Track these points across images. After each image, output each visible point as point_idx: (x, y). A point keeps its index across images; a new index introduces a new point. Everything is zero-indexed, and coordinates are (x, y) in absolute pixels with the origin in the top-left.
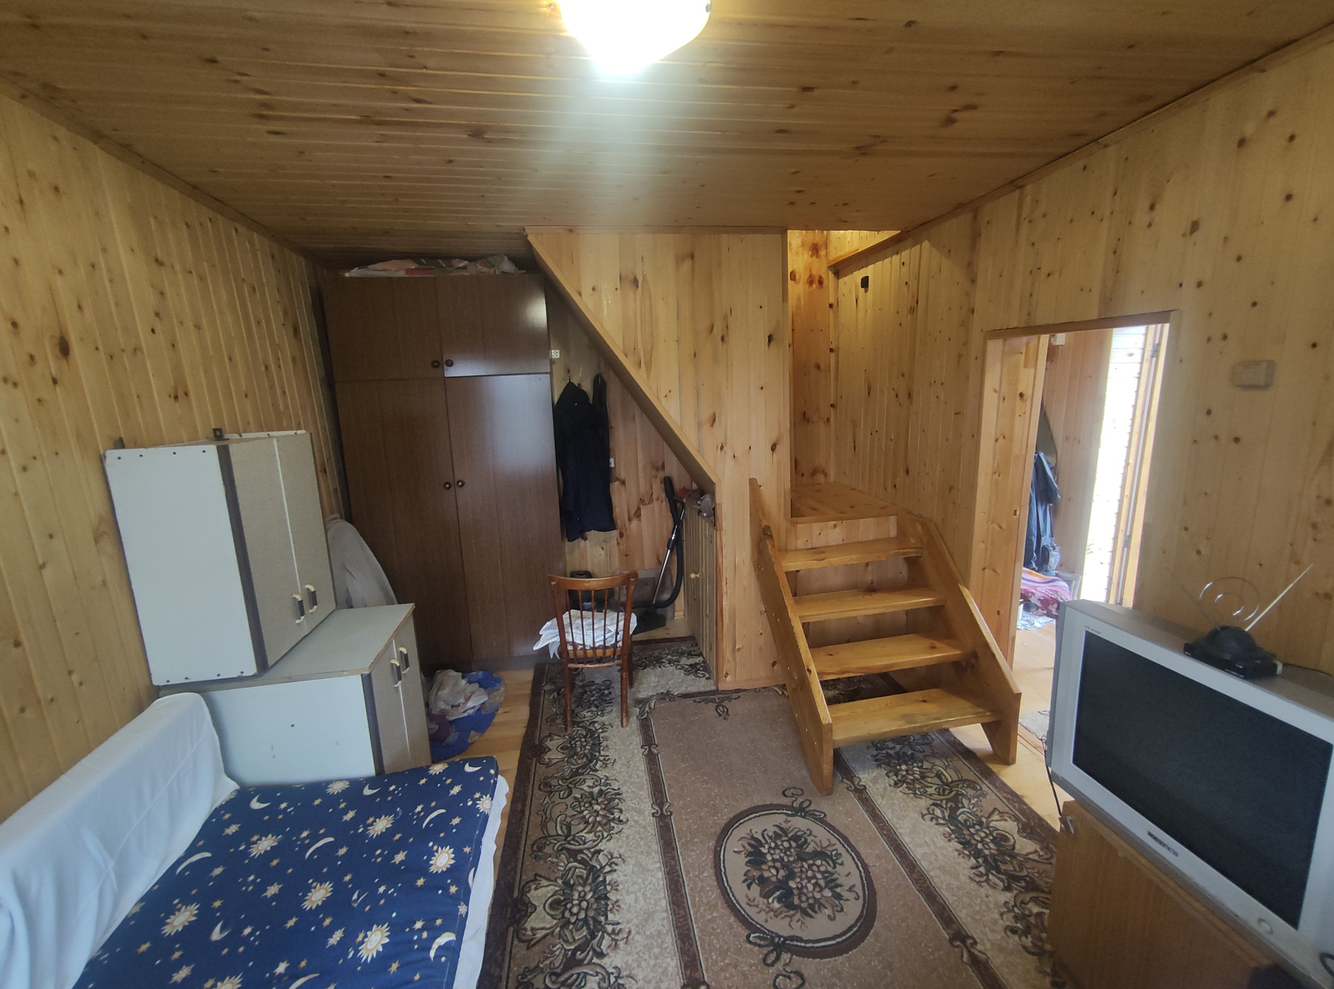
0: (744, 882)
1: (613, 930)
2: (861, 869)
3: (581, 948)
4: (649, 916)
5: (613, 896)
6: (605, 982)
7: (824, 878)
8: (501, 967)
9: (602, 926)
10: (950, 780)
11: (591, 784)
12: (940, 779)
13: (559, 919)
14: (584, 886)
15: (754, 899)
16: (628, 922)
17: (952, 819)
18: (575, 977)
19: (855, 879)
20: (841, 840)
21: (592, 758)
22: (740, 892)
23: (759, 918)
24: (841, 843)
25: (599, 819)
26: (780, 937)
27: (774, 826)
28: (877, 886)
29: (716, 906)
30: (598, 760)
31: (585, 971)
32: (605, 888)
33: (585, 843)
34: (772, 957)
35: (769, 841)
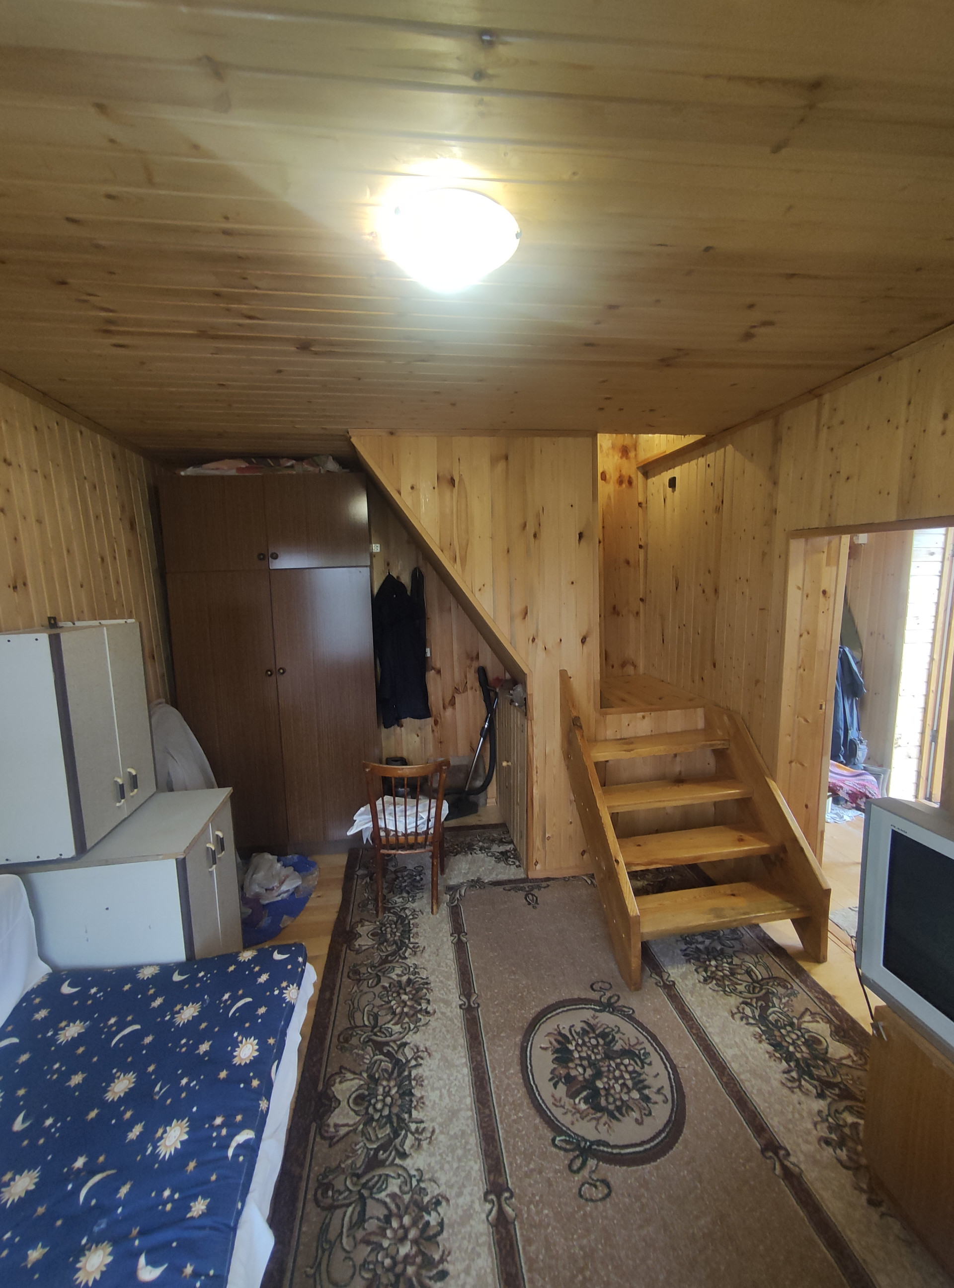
0: (550, 1080)
1: (417, 1129)
2: (670, 1070)
3: (384, 1147)
4: (453, 1114)
5: (417, 1092)
6: (406, 1185)
7: (632, 1079)
8: (302, 1165)
9: (406, 1124)
10: (760, 977)
11: (400, 973)
12: (751, 976)
13: (363, 1115)
14: (388, 1080)
15: (560, 1100)
16: (432, 1120)
17: (763, 1019)
18: (376, 1179)
19: (664, 1081)
20: (649, 1038)
21: (401, 945)
22: (546, 1091)
23: (565, 1120)
24: (649, 1041)
25: (406, 1010)
26: (586, 1141)
27: (581, 1021)
28: (686, 1090)
29: (521, 1104)
30: (407, 947)
31: (387, 1173)
32: (410, 1083)
33: (391, 1035)
34: (578, 1163)
35: (576, 1037)
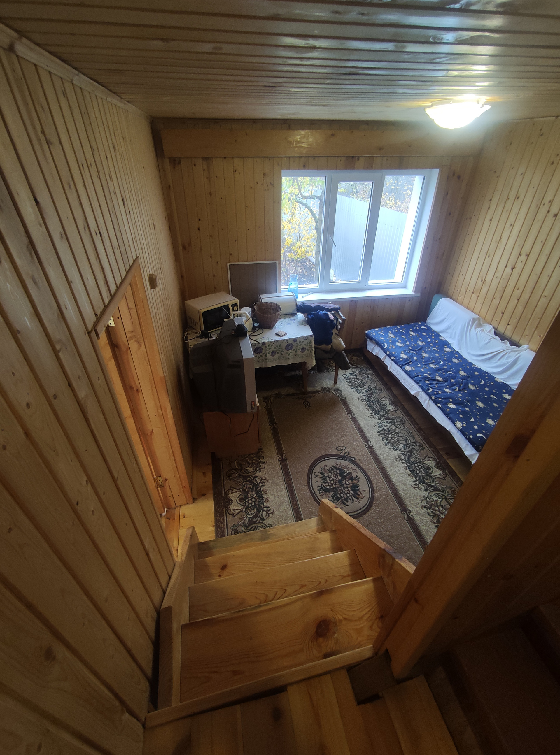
2: (311, 484)
7: (326, 480)
15: (354, 471)
19: (314, 479)
22: (360, 474)
23: (352, 465)
24: (317, 496)
26: (344, 460)
27: (348, 505)
28: (306, 477)
29: (368, 469)
34: (346, 454)
35: (350, 497)
